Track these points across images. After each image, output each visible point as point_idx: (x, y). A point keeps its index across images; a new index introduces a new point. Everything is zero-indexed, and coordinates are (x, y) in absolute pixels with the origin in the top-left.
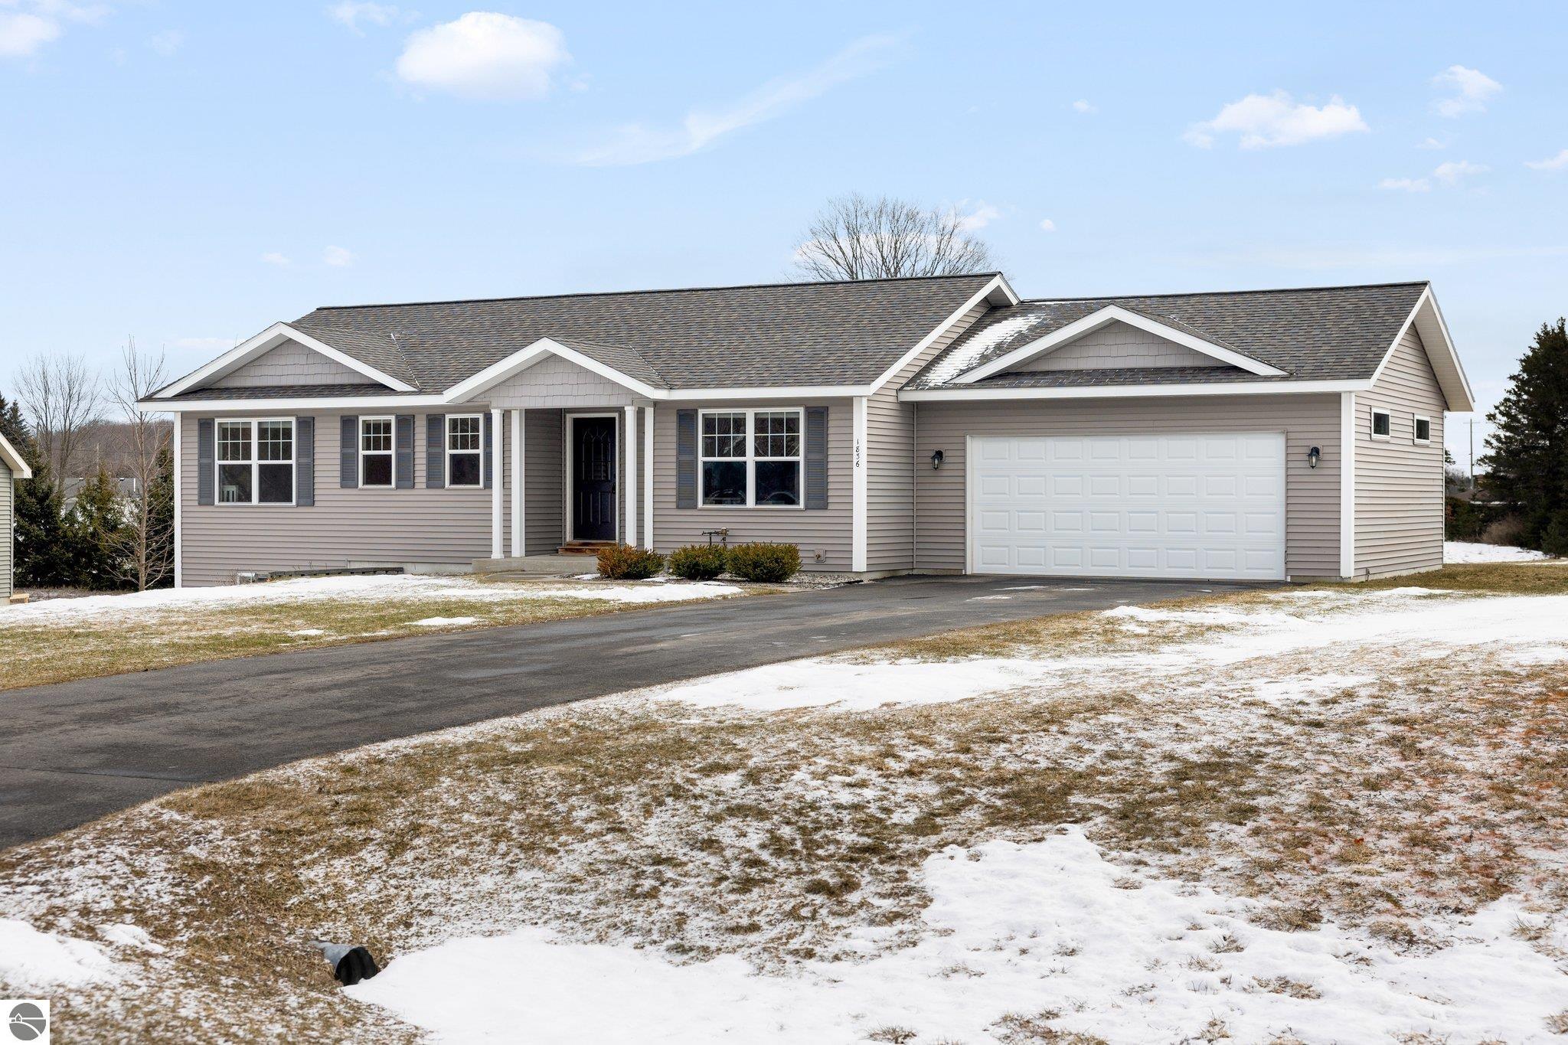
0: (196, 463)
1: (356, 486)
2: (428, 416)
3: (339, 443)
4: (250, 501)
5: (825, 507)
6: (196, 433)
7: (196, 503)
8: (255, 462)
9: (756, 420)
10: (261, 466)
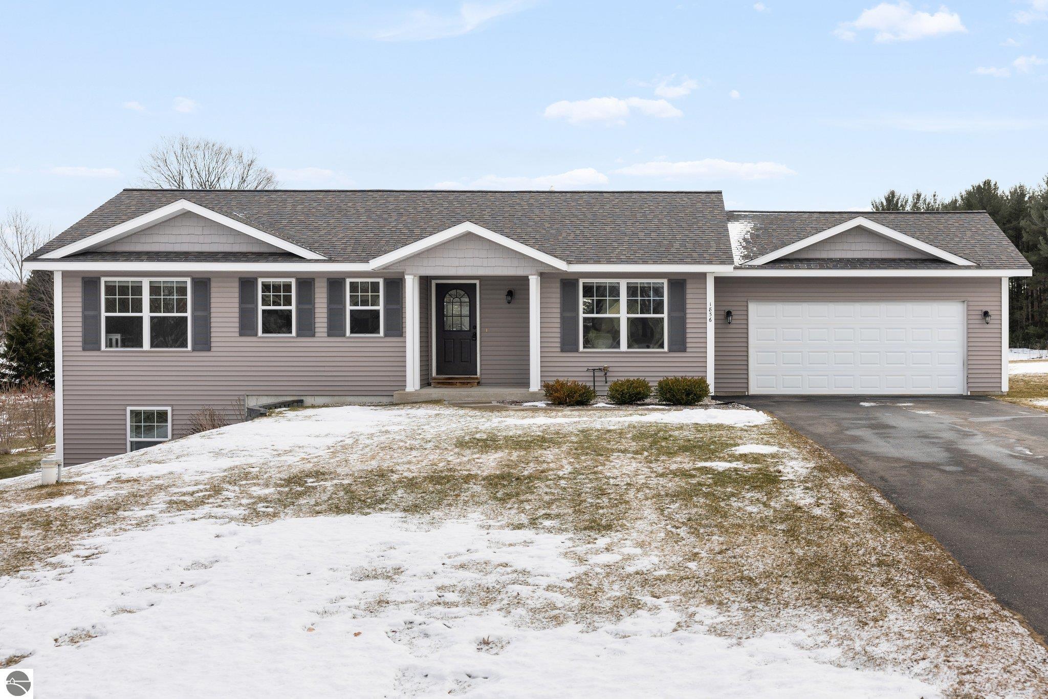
0: (80, 314)
1: (256, 335)
2: (328, 279)
3: (237, 300)
4: (141, 346)
5: (684, 350)
6: (80, 289)
7: (81, 349)
8: (146, 314)
9: (628, 288)
10: (152, 318)
